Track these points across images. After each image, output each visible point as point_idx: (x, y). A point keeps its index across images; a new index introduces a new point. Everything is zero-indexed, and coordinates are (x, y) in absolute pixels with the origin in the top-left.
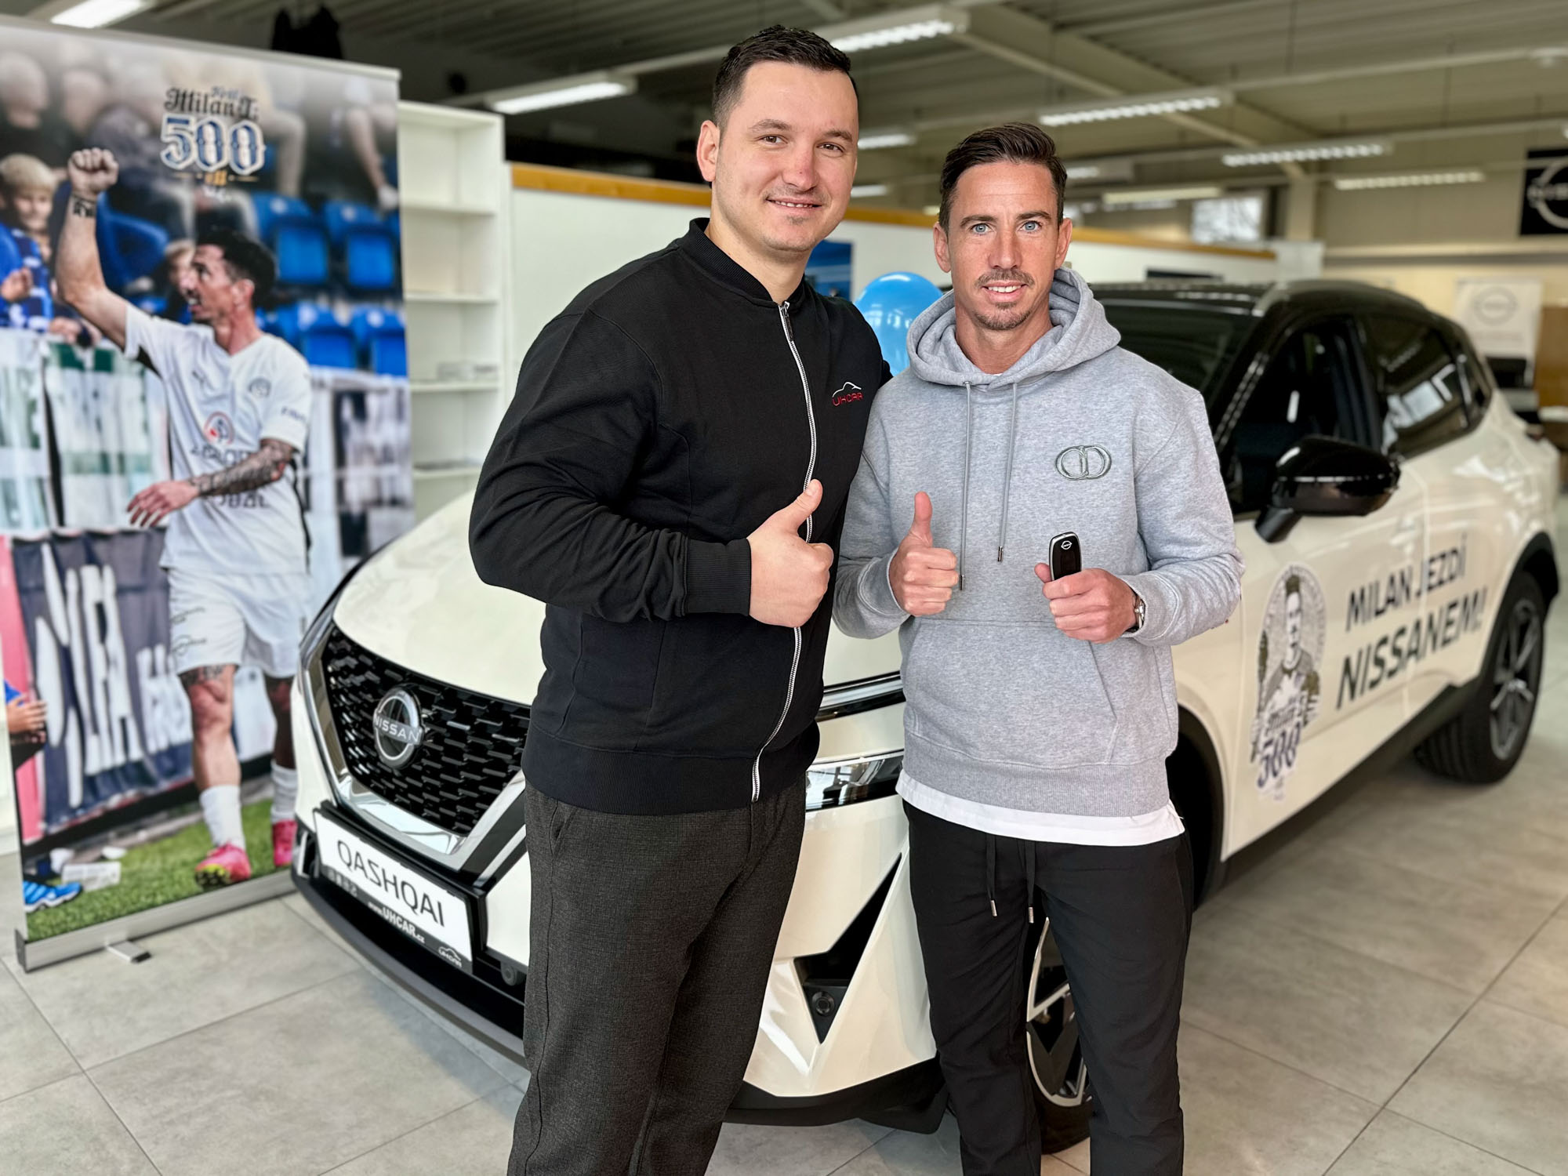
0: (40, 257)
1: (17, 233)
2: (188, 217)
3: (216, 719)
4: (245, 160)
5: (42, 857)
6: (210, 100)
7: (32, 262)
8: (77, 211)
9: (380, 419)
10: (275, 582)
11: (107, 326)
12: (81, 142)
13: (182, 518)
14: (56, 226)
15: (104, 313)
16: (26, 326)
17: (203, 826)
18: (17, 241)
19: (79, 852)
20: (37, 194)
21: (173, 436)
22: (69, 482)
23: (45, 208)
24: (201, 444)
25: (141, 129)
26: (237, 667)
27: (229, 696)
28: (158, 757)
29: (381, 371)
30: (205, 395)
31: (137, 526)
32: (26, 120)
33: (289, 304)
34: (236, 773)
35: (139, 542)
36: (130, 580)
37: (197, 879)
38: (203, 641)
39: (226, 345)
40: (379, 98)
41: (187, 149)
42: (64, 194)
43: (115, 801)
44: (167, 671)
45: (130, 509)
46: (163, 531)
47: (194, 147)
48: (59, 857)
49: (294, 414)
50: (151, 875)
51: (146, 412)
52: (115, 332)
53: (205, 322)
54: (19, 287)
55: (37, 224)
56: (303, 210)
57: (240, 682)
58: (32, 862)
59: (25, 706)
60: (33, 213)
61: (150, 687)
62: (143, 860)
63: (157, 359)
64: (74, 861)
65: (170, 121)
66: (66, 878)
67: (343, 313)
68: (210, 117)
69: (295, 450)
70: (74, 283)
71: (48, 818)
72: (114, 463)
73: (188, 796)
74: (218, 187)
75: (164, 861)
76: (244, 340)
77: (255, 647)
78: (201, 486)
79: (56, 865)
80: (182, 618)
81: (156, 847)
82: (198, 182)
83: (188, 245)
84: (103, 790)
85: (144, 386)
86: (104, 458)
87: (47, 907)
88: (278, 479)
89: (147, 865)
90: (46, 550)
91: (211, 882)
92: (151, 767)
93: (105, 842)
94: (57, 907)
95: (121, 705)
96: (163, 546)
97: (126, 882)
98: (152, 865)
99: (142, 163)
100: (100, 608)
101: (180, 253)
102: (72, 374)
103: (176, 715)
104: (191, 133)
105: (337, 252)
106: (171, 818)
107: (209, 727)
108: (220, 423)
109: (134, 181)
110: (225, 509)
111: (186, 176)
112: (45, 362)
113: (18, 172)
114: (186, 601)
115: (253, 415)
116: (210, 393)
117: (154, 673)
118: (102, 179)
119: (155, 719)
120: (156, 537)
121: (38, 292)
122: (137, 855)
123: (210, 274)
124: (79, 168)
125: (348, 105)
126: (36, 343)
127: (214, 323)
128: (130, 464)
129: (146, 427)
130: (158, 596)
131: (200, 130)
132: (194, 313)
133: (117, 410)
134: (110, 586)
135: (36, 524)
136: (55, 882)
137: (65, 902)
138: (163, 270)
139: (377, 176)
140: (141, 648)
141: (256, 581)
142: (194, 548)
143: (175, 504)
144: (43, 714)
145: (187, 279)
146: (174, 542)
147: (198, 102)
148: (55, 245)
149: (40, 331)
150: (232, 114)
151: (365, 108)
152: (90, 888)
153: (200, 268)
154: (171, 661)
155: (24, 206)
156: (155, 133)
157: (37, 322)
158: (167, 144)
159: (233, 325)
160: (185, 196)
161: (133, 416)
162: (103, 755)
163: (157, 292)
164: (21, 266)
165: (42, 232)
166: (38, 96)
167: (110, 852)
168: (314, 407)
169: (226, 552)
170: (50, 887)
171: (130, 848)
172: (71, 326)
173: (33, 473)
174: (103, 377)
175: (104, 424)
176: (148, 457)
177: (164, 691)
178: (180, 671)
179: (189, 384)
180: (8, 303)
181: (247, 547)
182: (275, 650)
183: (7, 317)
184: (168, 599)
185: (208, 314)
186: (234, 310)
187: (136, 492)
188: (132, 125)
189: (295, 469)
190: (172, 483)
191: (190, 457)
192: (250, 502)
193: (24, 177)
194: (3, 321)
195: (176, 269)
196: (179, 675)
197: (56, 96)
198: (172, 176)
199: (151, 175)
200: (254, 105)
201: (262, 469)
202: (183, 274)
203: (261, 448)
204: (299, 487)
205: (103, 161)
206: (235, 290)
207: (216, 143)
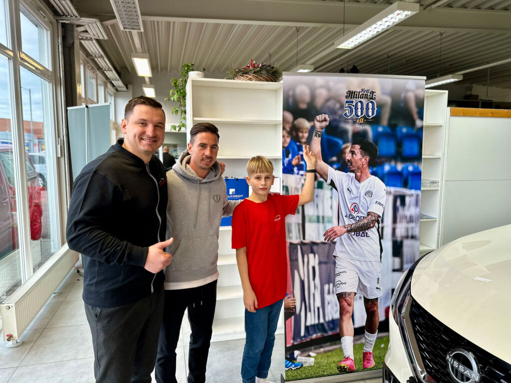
2: (350, 135)
3: (347, 312)
4: (370, 114)
5: (291, 352)
6: (360, 94)
7: (301, 153)
8: (316, 136)
9: (410, 206)
10: (369, 263)
11: (321, 173)
12: (319, 112)
13: (341, 239)
14: (309, 141)
15: (321, 169)
16: (298, 174)
17: (341, 350)
18: (297, 146)
19: (302, 352)
20: (304, 131)
21: (340, 211)
22: (307, 225)
23: (306, 135)
24: (348, 213)
25: (338, 106)
26: (356, 294)
27: (352, 304)
28: (329, 322)
29: (411, 188)
30: (351, 197)
31: (326, 241)
32: (303, 106)
33: (381, 164)
34: (352, 332)
35: (327, 246)
36: (323, 260)
37: (338, 369)
38: (345, 283)
39: (359, 179)
40: (418, 87)
41: (351, 111)
43: (314, 336)
44: (333, 293)
45: (324, 235)
46: (335, 243)
47: (354, 110)
48: (297, 353)
49: (380, 204)
50: (323, 364)
51: (332, 202)
52: (324, 176)
53: (352, 171)
54: (297, 161)
55: (304, 140)
56: (389, 130)
57: (356, 299)
58: (288, 353)
59: (290, 299)
60: (303, 136)
61: (328, 298)
62: (321, 359)
63: (337, 185)
64: (301, 355)
65: (347, 102)
66: (298, 361)
67: (400, 167)
68: (360, 100)
69: (379, 216)
71: (294, 339)
72: (321, 219)
73: (337, 338)
74: (361, 124)
75: (328, 360)
76: (365, 178)
77: (362, 287)
78: (347, 228)
79: (295, 356)
80: (339, 274)
81: (326, 355)
82: (354, 122)
83: (349, 145)
84: (311, 332)
85: (332, 193)
86: (318, 217)
87: (292, 369)
88: (373, 227)
89: (322, 361)
90: (299, 247)
91: (342, 370)
92: (326, 325)
93: (310, 350)
94: (295, 370)
95: (318, 303)
96: (334, 248)
97: (316, 365)
98: (324, 361)
99: (337, 117)
100: (314, 268)
101: (346, 147)
103: (335, 308)
104: (353, 106)
105: (399, 145)
106: (331, 345)
107: (345, 314)
108: (355, 206)
109: (334, 124)
110: (355, 237)
111: (351, 121)
113: (300, 124)
114: (341, 268)
115: (366, 205)
116: (353, 196)
117: (329, 293)
118: (325, 124)
119: (328, 309)
120: (332, 245)
121: (302, 163)
122: (320, 356)
123: (355, 154)
124: (317, 121)
125: (407, 91)
126: (300, 179)
127: (356, 171)
128: (326, 220)
129: (331, 207)
130: (332, 266)
131: (357, 104)
132: (349, 168)
133: (323, 202)
134: (317, 262)
135: (297, 238)
136: (295, 362)
137: (297, 369)
138: (341, 153)
139: (416, 116)
140: (326, 284)
141: (363, 263)
142: (344, 250)
143: (339, 234)
144: (295, 303)
145: (348, 156)
146: (338, 247)
147: (357, 94)
149: (302, 175)
150: (367, 98)
151: (412, 91)
152: (305, 365)
153: (353, 153)
154: (334, 289)
155: (301, 135)
156: (342, 107)
157: (301, 172)
158: (346, 110)
159: (362, 172)
160: (350, 128)
161: (327, 203)
162: (312, 320)
163: (338, 161)
164: (298, 154)
165: (305, 143)
166: (307, 98)
167: (312, 354)
168: (387, 201)
169: (354, 252)
170: (293, 363)
171: (318, 353)
173: (296, 221)
174: (320, 190)
175: (319, 206)
176: (332, 218)
177: (332, 299)
178: (337, 293)
179: (346, 193)
180: (293, 166)
181: (361, 251)
182: (368, 289)
183: (293, 171)
184: (335, 267)
185: (354, 169)
186: (362, 167)
187: (327, 229)
188: (335, 105)
189: (379, 223)
190: (338, 227)
191: (345, 218)
192: (363, 235)
193: (301, 125)
194: (291, 172)
195: (345, 153)
196: (336, 295)
197: (313, 97)
198: (346, 121)
199: (340, 121)
200: (375, 94)
201: (368, 223)
202: (347, 155)
203: (368, 215)
204: (380, 230)
205: (325, 118)
206: (363, 160)
207: (361, 109)
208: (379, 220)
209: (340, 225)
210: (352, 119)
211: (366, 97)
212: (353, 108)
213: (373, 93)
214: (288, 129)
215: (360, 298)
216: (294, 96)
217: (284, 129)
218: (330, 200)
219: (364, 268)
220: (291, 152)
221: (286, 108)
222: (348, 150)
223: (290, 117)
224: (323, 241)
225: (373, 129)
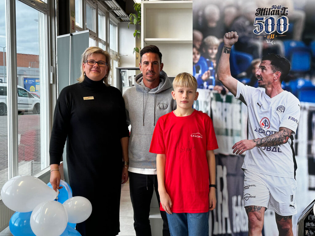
0: (213, 67)
1: (208, 60)
2: (260, 50)
3: (257, 226)
4: (282, 29)
7: (211, 68)
8: (225, 52)
11: (231, 88)
12: (228, 30)
13: (250, 153)
15: (230, 84)
16: (207, 88)
18: (207, 62)
20: (214, 47)
21: (249, 125)
23: (215, 51)
24: (258, 128)
25: (247, 23)
26: (266, 209)
27: (262, 219)
28: (237, 234)
31: (235, 154)
32: (213, 25)
33: (295, 79)
38: (255, 197)
39: (270, 94)
41: (261, 28)
42: (222, 47)
44: (241, 205)
45: (233, 148)
46: (244, 156)
47: (264, 27)
49: (293, 119)
51: (241, 116)
52: (233, 90)
53: (263, 86)
54: (207, 76)
55: (213, 56)
56: (303, 45)
57: (266, 214)
60: (213, 53)
61: (236, 209)
63: (246, 99)
65: (257, 19)
68: (270, 16)
69: (293, 132)
70: (222, 74)
72: (229, 132)
74: (272, 40)
76: (277, 93)
77: (273, 202)
78: (257, 142)
80: (247, 187)
82: (265, 38)
83: (259, 60)
85: (241, 108)
86: (227, 130)
88: (286, 143)
95: (226, 214)
96: (243, 161)
99: (246, 34)
100: (222, 179)
101: (256, 63)
102: (219, 103)
103: (244, 221)
107: (254, 228)
108: (266, 121)
109: (243, 40)
110: (265, 151)
111: (261, 37)
112: (212, 99)
113: (210, 41)
114: (249, 181)
117: (237, 205)
118: (234, 41)
119: (236, 221)
121: (212, 78)
123: (266, 70)
124: (227, 38)
126: (210, 93)
127: (266, 86)
128: (234, 133)
129: (240, 121)
130: (241, 178)
131: (267, 21)
132: (259, 83)
133: (232, 115)
134: (225, 173)
138: (251, 69)
140: (234, 195)
141: (274, 178)
142: (253, 163)
143: (248, 148)
145: (258, 72)
146: (247, 160)
148: (218, 63)
149: (211, 90)
153: (263, 68)
154: (243, 202)
155: (210, 51)
156: (252, 24)
157: (211, 87)
158: (256, 27)
159: (273, 87)
160: (259, 44)
161: (237, 116)
162: (219, 229)
163: (247, 76)
164: (208, 70)
165: (214, 59)
169: (264, 166)
172: (220, 88)
174: (228, 104)
175: (227, 119)
176: (240, 131)
177: (240, 211)
178: (246, 206)
179: (256, 107)
180: (203, 81)
181: (272, 166)
182: (281, 205)
183: (203, 85)
184: (243, 180)
185: (264, 84)
186: (274, 82)
187: (236, 143)
188: (244, 22)
189: (292, 139)
190: (248, 141)
191: (254, 132)
192: (274, 150)
193: (211, 43)
194: (201, 87)
195: (254, 68)
196: (245, 207)
197: (223, 16)
198: (256, 37)
199: (250, 38)
200: (287, 10)
201: (279, 138)
202: (257, 70)
203: (280, 130)
204: (294, 146)
205: (234, 35)
206: (275, 75)
207: (272, 25)
208: (292, 135)
209: (250, 138)
210: (262, 35)
211: (277, 13)
212: (263, 24)
213: (285, 9)
214: (198, 46)
215: (271, 213)
216: (204, 16)
217: (194, 46)
218: (239, 114)
219: (276, 183)
220: (201, 68)
221: (196, 27)
222: (258, 65)
223: (199, 35)
224: (232, 153)
225: (285, 45)
